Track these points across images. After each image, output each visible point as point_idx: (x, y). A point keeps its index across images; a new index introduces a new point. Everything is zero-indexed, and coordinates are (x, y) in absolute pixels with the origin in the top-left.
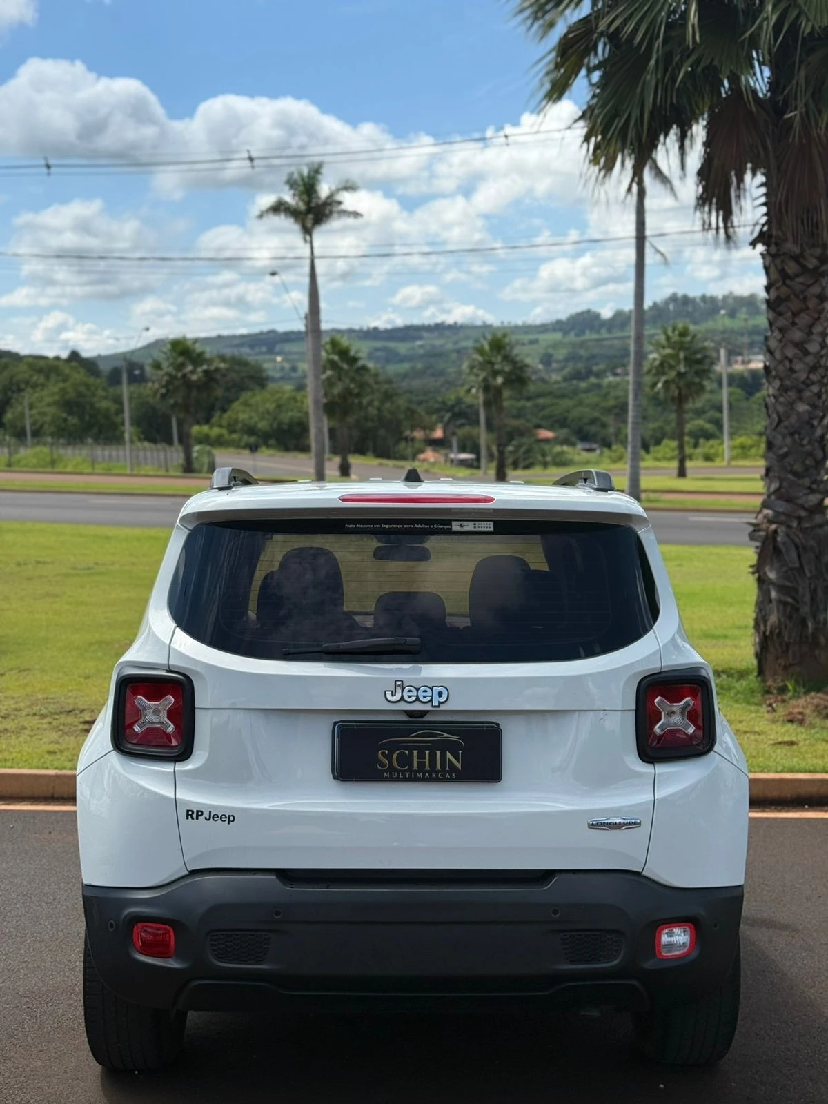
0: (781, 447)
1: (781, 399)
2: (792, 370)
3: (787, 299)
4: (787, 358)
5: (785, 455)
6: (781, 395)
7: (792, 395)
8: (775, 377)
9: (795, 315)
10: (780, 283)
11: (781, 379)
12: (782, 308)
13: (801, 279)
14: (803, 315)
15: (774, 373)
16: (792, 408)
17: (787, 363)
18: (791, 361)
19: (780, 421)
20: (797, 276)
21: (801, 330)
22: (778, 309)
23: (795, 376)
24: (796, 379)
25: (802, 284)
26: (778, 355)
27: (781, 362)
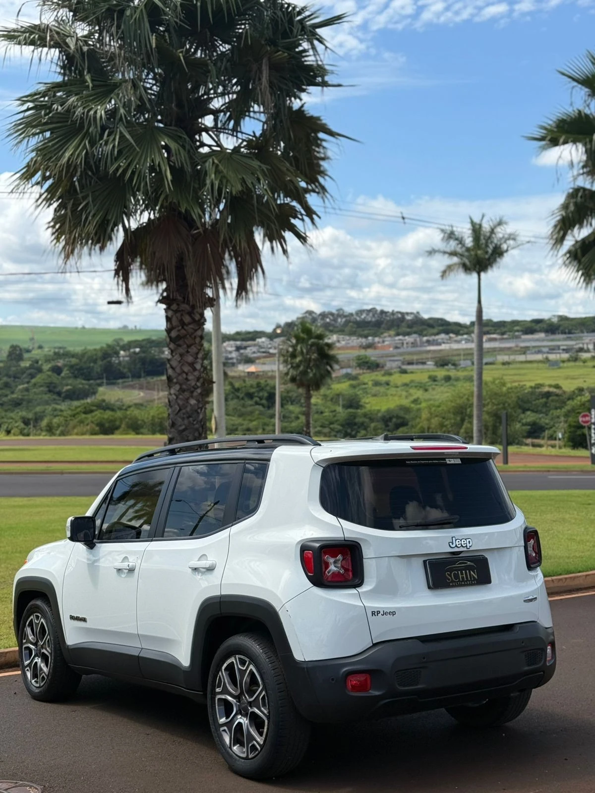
0: (180, 426)
1: (181, 397)
2: (187, 379)
3: (185, 337)
4: (184, 372)
5: (184, 430)
6: (180, 394)
7: (187, 394)
8: (176, 383)
9: (189, 346)
10: (180, 328)
11: (181, 385)
12: (181, 342)
13: (191, 326)
14: (193, 347)
15: (175, 380)
16: (187, 402)
17: (184, 375)
18: (187, 374)
19: (180, 410)
20: (189, 324)
21: (192, 356)
22: (177, 343)
23: (189, 383)
24: (190, 385)
25: (193, 329)
26: (178, 370)
27: (179, 374)
